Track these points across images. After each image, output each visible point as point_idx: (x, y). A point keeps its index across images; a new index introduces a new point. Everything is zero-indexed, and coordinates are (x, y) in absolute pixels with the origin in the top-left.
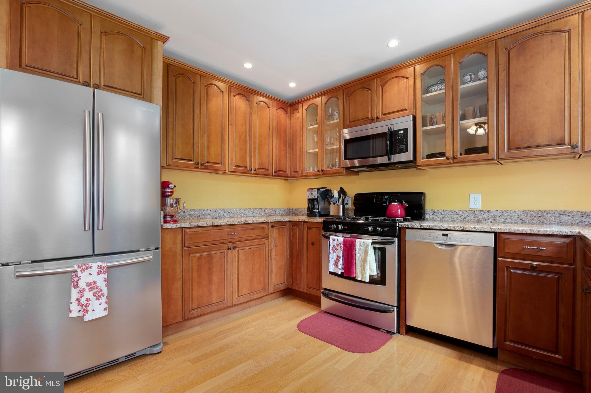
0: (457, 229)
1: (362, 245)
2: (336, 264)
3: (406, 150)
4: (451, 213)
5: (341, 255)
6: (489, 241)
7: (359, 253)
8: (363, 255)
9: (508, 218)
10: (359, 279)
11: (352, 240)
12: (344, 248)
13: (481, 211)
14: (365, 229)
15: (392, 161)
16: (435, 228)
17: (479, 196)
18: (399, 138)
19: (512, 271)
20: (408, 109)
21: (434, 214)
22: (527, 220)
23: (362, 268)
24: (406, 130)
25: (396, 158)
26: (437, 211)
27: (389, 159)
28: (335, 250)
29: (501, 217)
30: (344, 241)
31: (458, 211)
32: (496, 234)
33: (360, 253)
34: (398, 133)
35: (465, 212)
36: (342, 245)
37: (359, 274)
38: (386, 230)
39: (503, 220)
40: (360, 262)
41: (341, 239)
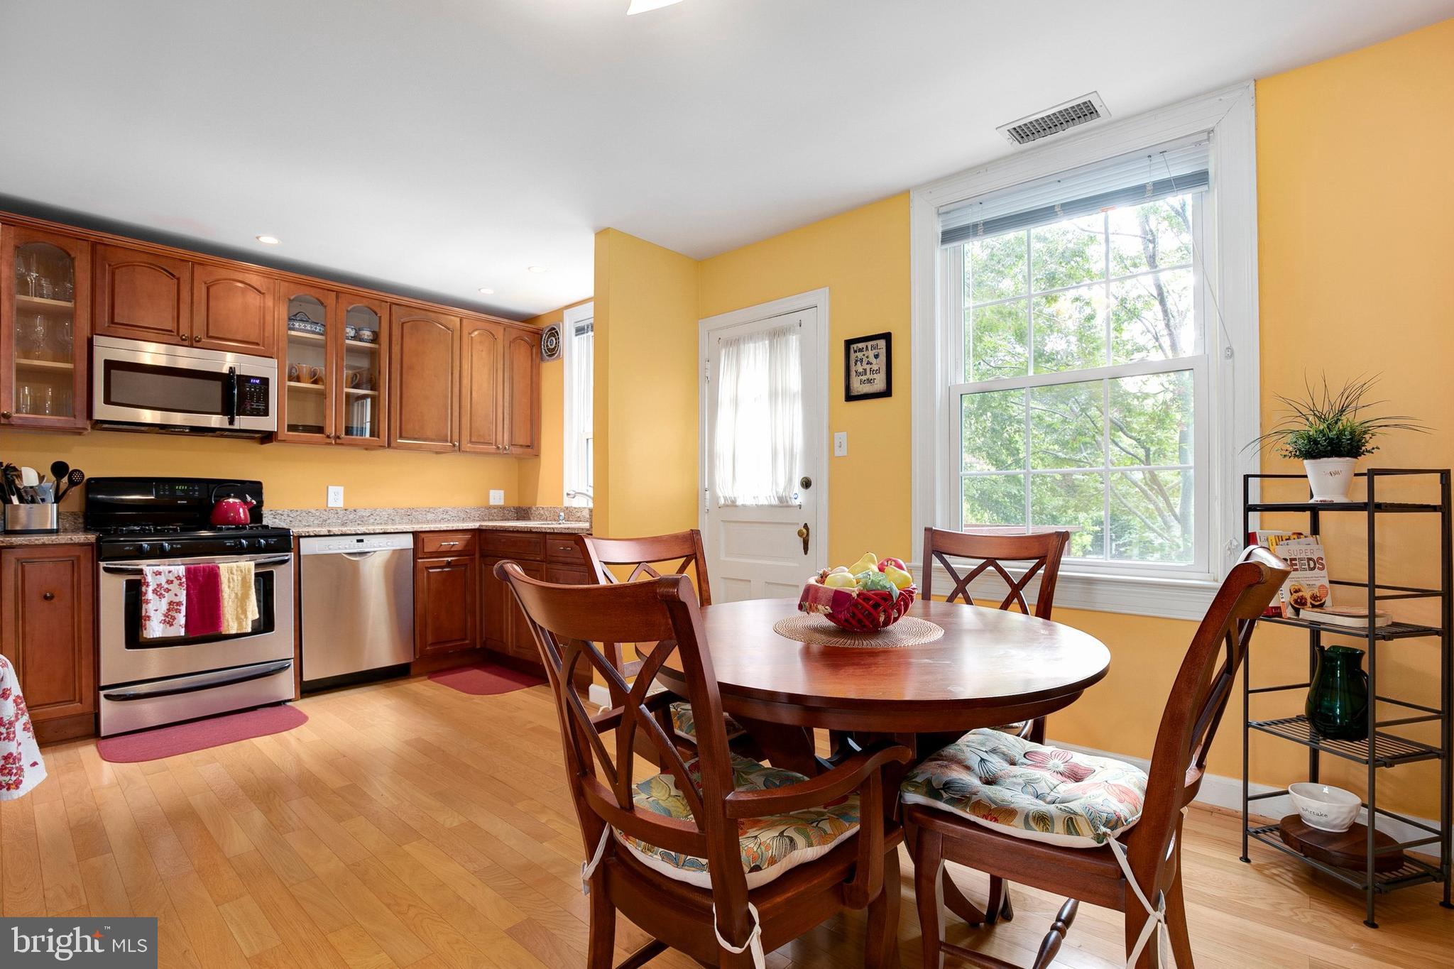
0: (377, 531)
1: (234, 571)
2: (167, 619)
3: (266, 413)
4: (304, 514)
5: (183, 597)
6: (407, 542)
7: (229, 587)
8: (238, 589)
9: (378, 518)
10: (233, 631)
11: (209, 567)
12: (190, 584)
13: (346, 510)
14: (228, 544)
15: (236, 426)
16: (349, 532)
17: (340, 489)
18: (250, 389)
19: (430, 571)
20: (261, 344)
21: (276, 516)
22: (397, 519)
23: (237, 612)
24: (265, 381)
25: (243, 422)
26: (280, 512)
27: (231, 422)
28: (164, 593)
29: (370, 518)
30: (188, 571)
31: (313, 511)
32: (416, 534)
33: (232, 585)
34: (249, 382)
35: (324, 513)
36: (184, 580)
37: (231, 623)
38: (272, 542)
39: (372, 521)
40: (233, 602)
41: (180, 570)
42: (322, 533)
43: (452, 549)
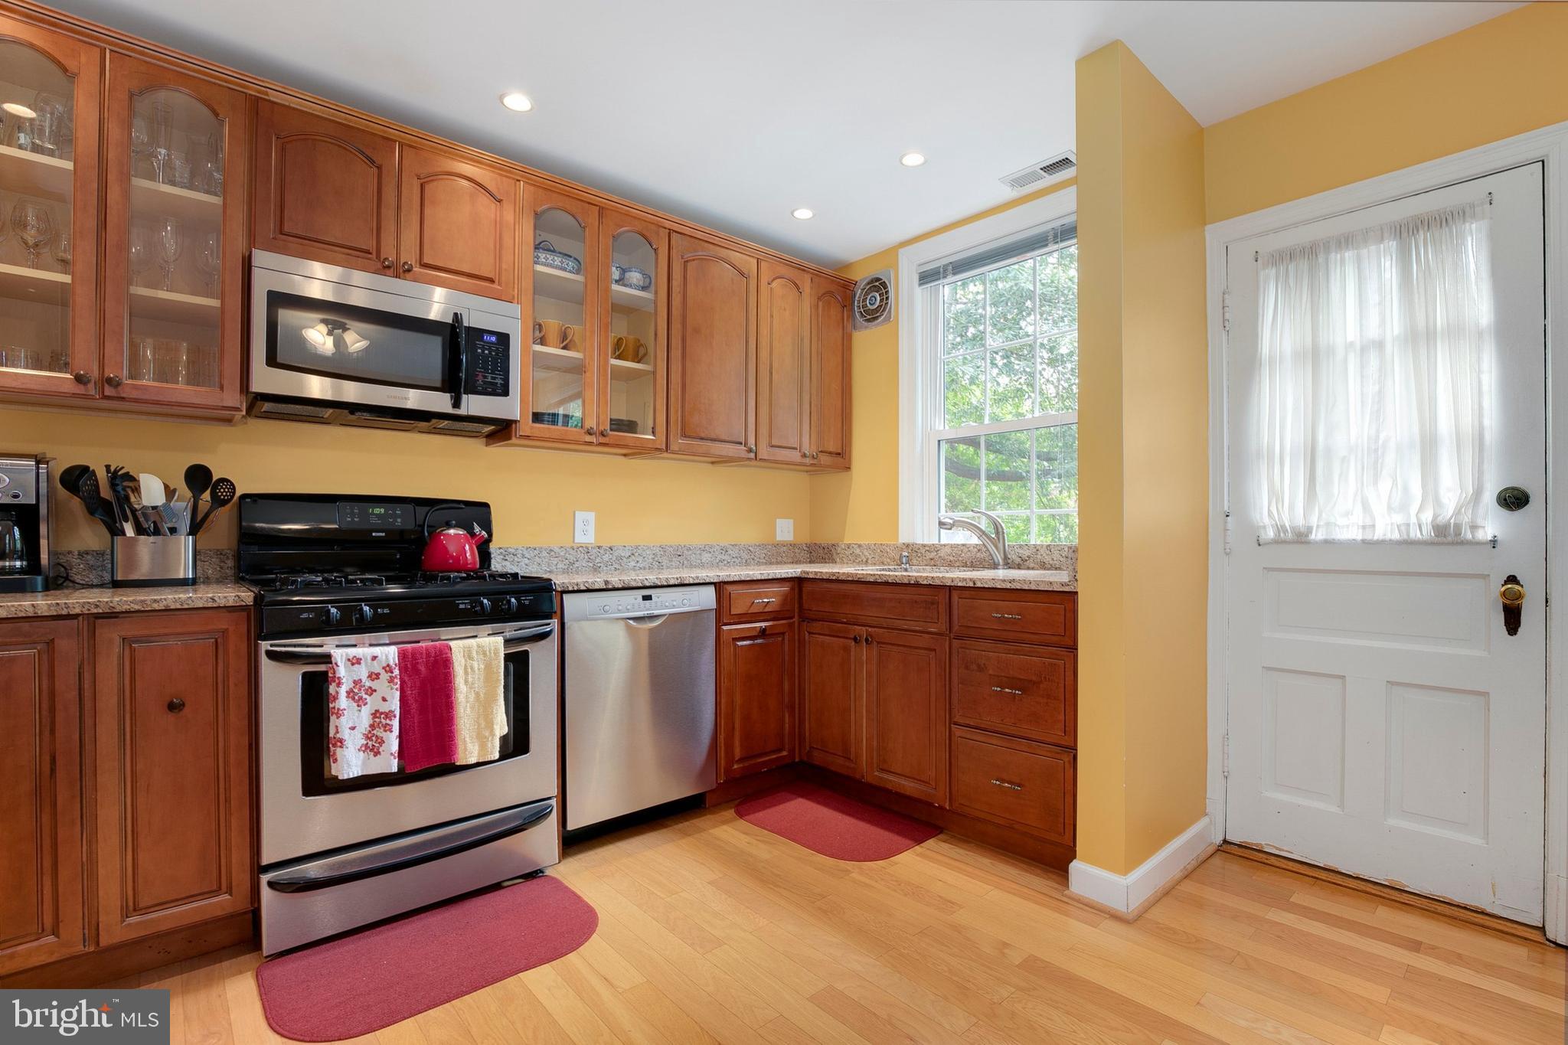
0: (672, 582)
1: (474, 654)
2: (370, 743)
3: (505, 392)
4: (544, 554)
5: (395, 705)
6: (707, 598)
7: (466, 682)
8: (479, 684)
9: (640, 559)
10: (473, 760)
11: (435, 647)
12: (406, 679)
14: (461, 606)
15: (462, 411)
17: (591, 516)
18: (483, 352)
19: (740, 643)
20: (497, 281)
21: (507, 558)
22: (665, 562)
23: (479, 724)
24: (504, 339)
25: (475, 405)
26: (513, 551)
27: (456, 404)
28: (365, 696)
29: (630, 559)
30: (403, 656)
31: (556, 549)
32: (720, 586)
33: (470, 680)
34: (482, 339)
35: (571, 552)
36: (397, 672)
37: (470, 746)
38: (527, 602)
39: (633, 564)
40: (472, 708)
41: (390, 654)
42: (597, 587)
43: (766, 610)
